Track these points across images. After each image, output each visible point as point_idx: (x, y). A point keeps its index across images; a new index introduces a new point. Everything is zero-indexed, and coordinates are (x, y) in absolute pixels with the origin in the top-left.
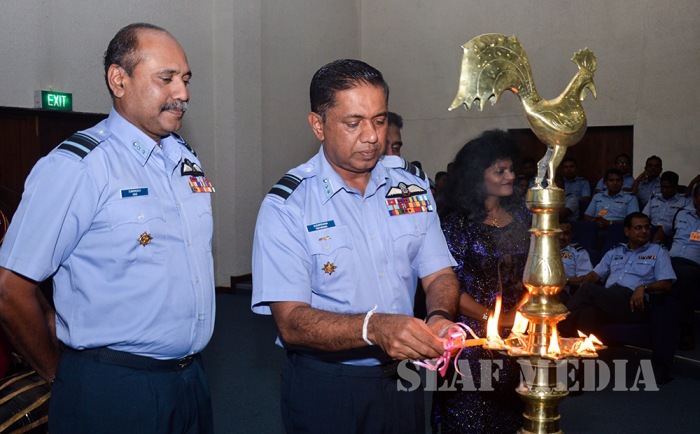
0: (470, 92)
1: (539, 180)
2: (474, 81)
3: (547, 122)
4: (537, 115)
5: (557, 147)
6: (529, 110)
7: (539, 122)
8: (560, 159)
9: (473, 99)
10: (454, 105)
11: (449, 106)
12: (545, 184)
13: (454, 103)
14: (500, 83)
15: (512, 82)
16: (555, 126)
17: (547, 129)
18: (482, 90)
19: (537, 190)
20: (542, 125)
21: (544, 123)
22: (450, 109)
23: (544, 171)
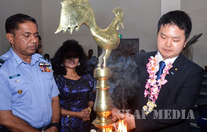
0: (65, 25)
1: (99, 65)
2: (67, 19)
3: (102, 39)
4: (98, 36)
5: (107, 51)
6: (94, 33)
7: (99, 39)
8: (108, 56)
9: (67, 28)
10: (58, 31)
11: (56, 31)
12: (102, 67)
13: (58, 29)
14: (80, 21)
15: (86, 20)
16: (105, 41)
17: (102, 42)
18: (71, 24)
19: (99, 70)
20: (100, 41)
21: (101, 40)
22: (56, 33)
23: (102, 61)
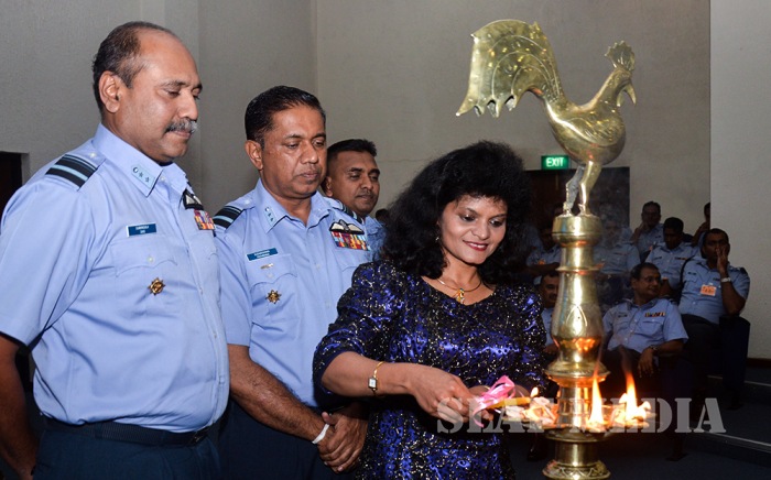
0: (482, 92)
1: (567, 206)
2: (488, 78)
3: (579, 132)
4: (565, 124)
5: (591, 163)
6: (555, 117)
7: (569, 132)
8: (594, 180)
9: (486, 100)
10: (463, 109)
11: (457, 110)
12: (576, 211)
13: (464, 105)
14: (520, 82)
15: (535, 81)
16: (588, 137)
17: (579, 140)
18: (498, 90)
19: (567, 218)
20: (572, 136)
21: (574, 132)
22: (458, 114)
23: (574, 195)
